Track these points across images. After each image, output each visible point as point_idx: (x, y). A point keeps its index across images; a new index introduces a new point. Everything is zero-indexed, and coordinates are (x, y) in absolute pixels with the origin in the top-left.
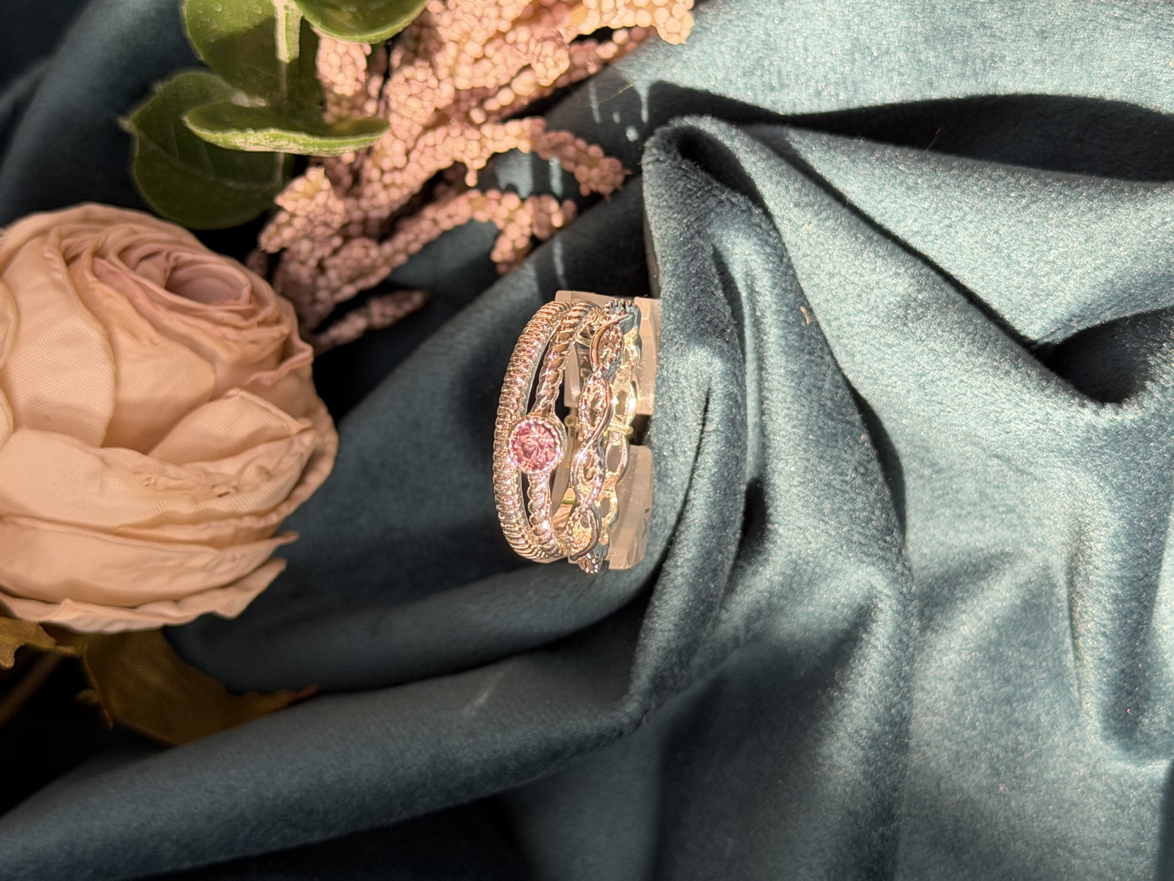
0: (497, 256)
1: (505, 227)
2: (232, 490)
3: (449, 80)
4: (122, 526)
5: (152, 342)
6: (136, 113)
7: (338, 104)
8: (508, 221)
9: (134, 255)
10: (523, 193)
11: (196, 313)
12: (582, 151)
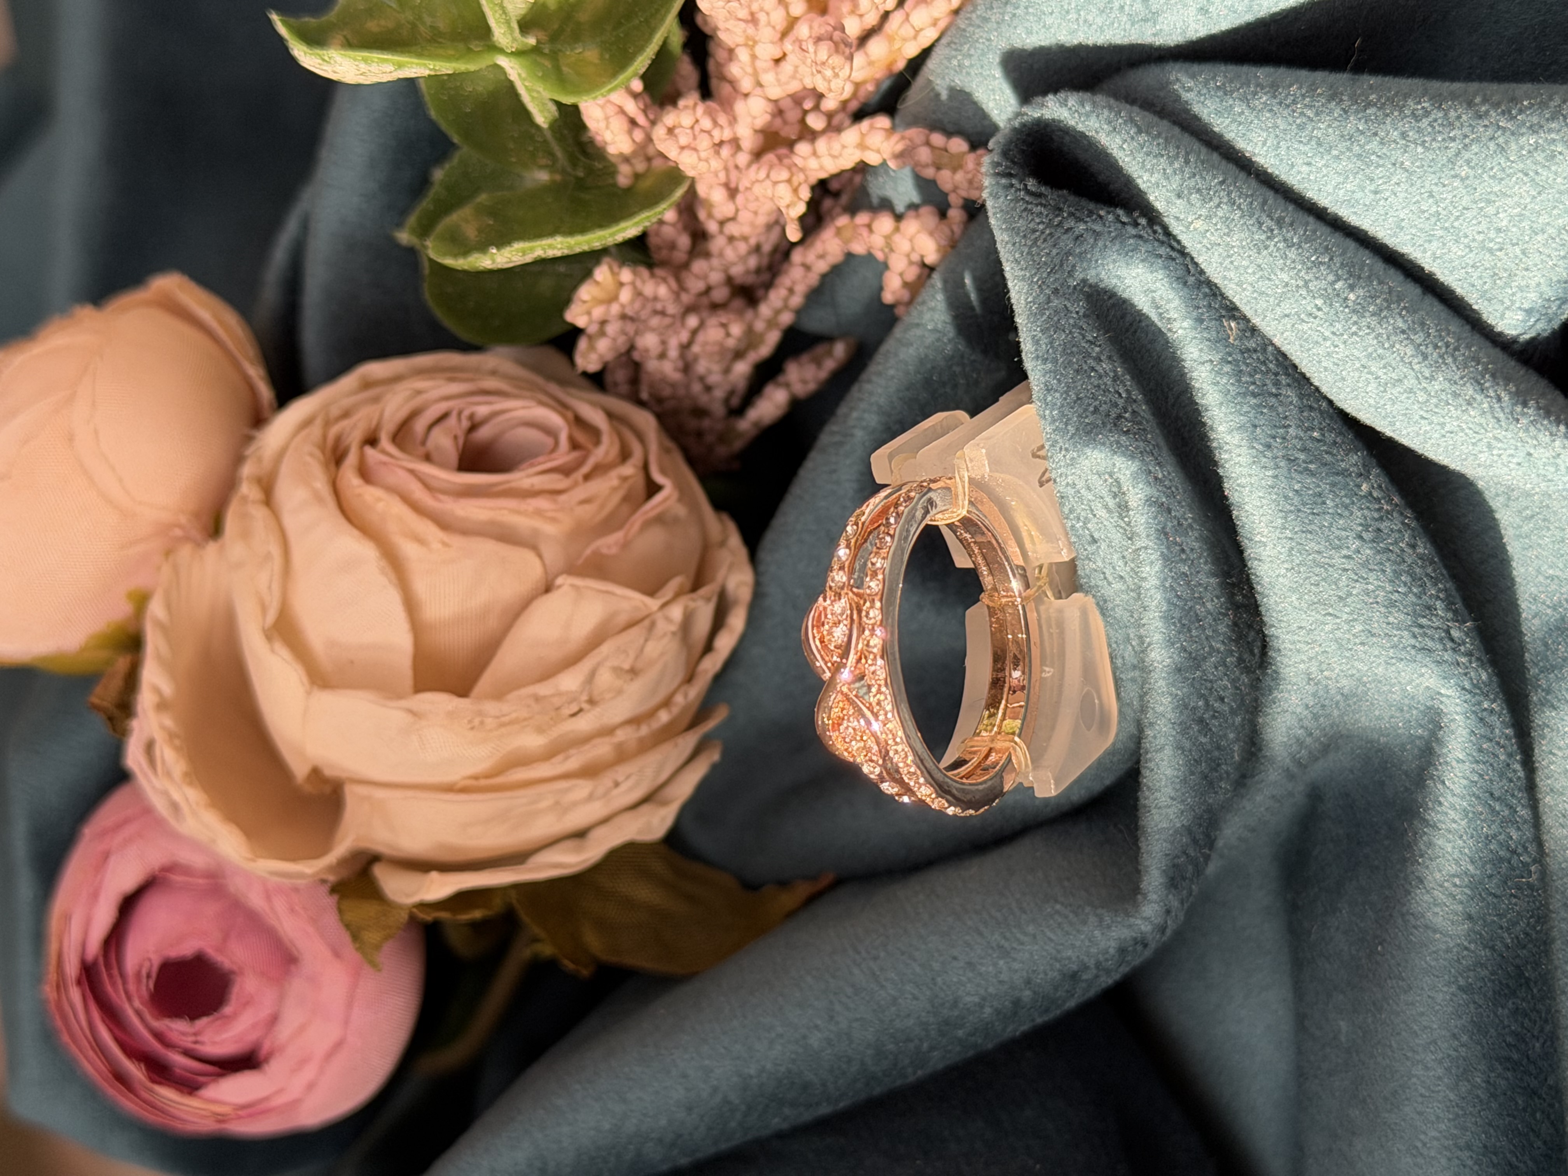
0: (888, 297)
1: (886, 258)
2: (585, 706)
3: (758, 91)
4: (464, 778)
5: (441, 544)
6: (412, 220)
7: (627, 162)
8: (886, 250)
9: (420, 425)
10: (900, 208)
11: (496, 489)
12: (941, 149)
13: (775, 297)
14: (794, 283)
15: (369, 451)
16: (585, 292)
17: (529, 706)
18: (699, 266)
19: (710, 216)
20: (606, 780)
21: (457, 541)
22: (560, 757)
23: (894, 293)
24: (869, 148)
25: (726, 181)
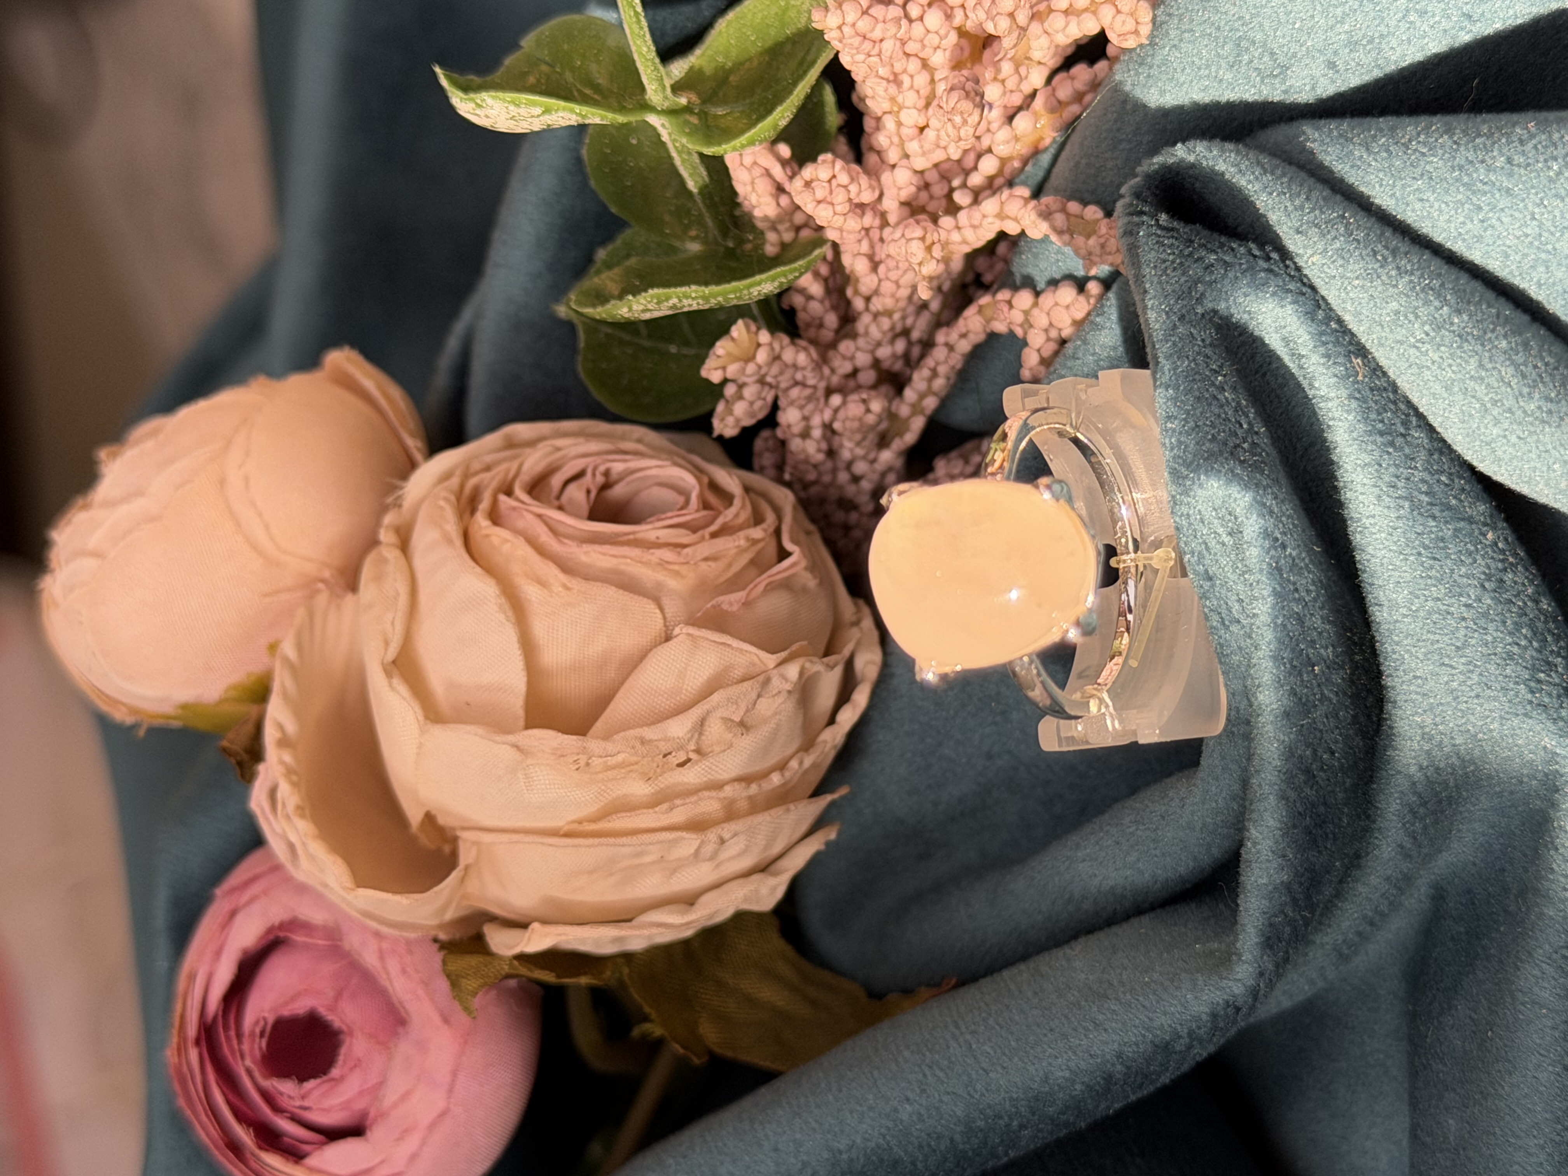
1: (1025, 334)
2: (692, 756)
3: (904, 162)
4: (569, 823)
5: (565, 588)
7: (774, 228)
8: (1026, 326)
9: (556, 481)
10: (1041, 285)
11: (621, 539)
12: (1076, 216)
13: (919, 379)
14: (937, 364)
15: (502, 498)
16: (721, 348)
17: (633, 747)
18: (846, 346)
19: (856, 292)
20: (712, 836)
21: (576, 584)
22: (665, 806)
23: (1031, 369)
24: (1008, 217)
25: (870, 252)
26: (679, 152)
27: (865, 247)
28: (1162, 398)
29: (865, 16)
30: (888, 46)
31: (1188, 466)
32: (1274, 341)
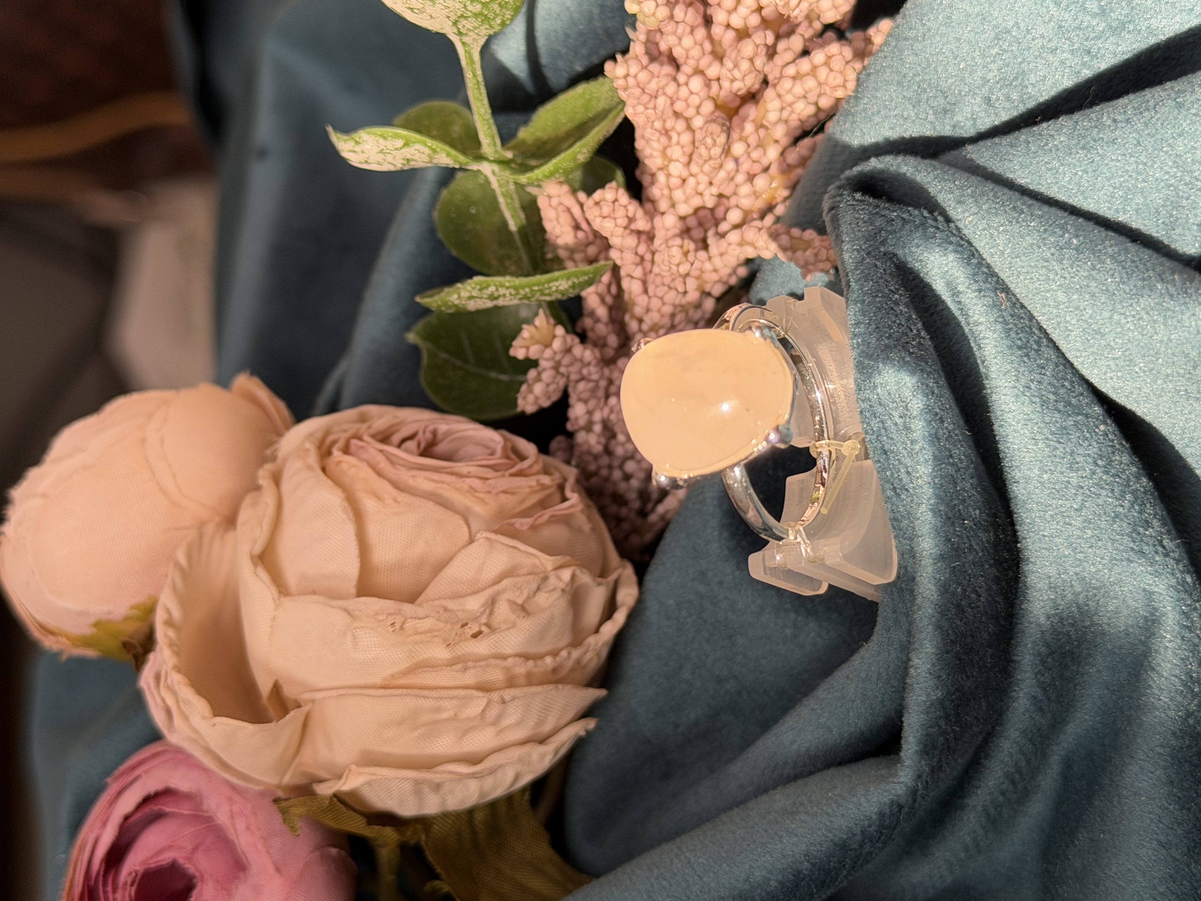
2: (484, 628)
3: (672, 210)
5: (395, 500)
6: (419, 326)
7: (570, 257)
9: (396, 438)
11: (441, 471)
12: (797, 238)
15: (353, 441)
16: (527, 332)
17: (438, 612)
19: (633, 316)
21: (403, 497)
24: (748, 243)
25: (643, 278)
26: (504, 196)
27: (638, 272)
28: (852, 313)
29: (644, 71)
30: (661, 101)
31: (870, 357)
32: (939, 287)
